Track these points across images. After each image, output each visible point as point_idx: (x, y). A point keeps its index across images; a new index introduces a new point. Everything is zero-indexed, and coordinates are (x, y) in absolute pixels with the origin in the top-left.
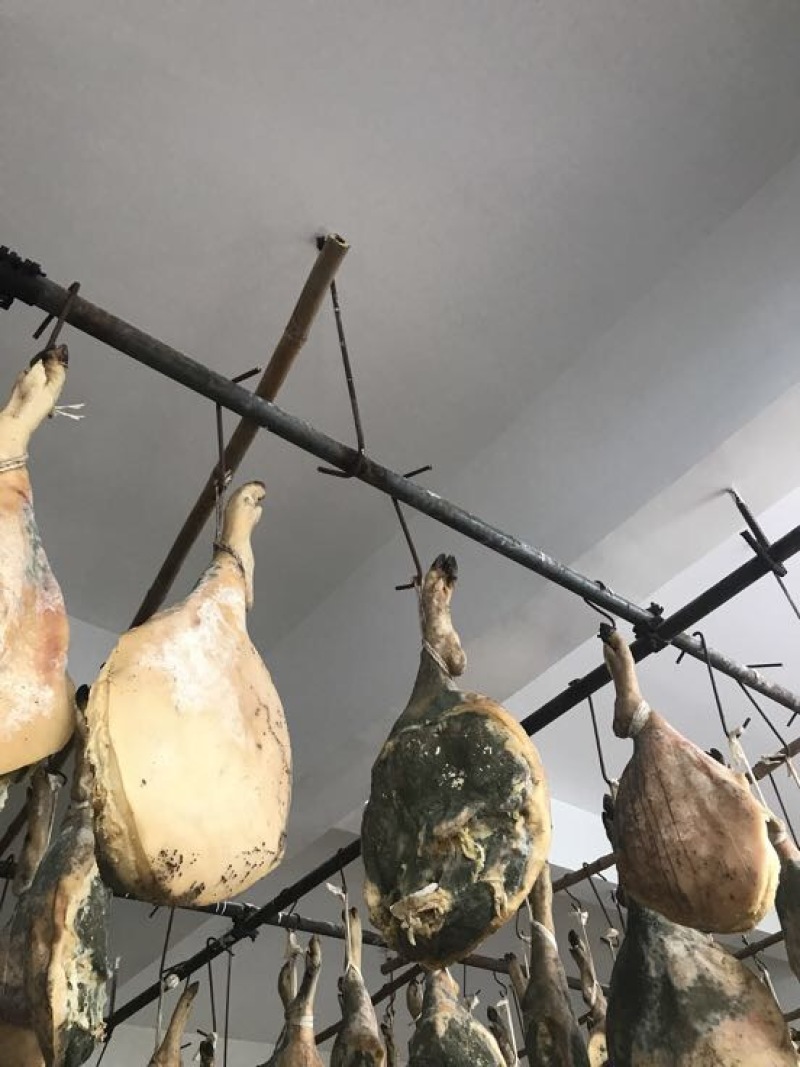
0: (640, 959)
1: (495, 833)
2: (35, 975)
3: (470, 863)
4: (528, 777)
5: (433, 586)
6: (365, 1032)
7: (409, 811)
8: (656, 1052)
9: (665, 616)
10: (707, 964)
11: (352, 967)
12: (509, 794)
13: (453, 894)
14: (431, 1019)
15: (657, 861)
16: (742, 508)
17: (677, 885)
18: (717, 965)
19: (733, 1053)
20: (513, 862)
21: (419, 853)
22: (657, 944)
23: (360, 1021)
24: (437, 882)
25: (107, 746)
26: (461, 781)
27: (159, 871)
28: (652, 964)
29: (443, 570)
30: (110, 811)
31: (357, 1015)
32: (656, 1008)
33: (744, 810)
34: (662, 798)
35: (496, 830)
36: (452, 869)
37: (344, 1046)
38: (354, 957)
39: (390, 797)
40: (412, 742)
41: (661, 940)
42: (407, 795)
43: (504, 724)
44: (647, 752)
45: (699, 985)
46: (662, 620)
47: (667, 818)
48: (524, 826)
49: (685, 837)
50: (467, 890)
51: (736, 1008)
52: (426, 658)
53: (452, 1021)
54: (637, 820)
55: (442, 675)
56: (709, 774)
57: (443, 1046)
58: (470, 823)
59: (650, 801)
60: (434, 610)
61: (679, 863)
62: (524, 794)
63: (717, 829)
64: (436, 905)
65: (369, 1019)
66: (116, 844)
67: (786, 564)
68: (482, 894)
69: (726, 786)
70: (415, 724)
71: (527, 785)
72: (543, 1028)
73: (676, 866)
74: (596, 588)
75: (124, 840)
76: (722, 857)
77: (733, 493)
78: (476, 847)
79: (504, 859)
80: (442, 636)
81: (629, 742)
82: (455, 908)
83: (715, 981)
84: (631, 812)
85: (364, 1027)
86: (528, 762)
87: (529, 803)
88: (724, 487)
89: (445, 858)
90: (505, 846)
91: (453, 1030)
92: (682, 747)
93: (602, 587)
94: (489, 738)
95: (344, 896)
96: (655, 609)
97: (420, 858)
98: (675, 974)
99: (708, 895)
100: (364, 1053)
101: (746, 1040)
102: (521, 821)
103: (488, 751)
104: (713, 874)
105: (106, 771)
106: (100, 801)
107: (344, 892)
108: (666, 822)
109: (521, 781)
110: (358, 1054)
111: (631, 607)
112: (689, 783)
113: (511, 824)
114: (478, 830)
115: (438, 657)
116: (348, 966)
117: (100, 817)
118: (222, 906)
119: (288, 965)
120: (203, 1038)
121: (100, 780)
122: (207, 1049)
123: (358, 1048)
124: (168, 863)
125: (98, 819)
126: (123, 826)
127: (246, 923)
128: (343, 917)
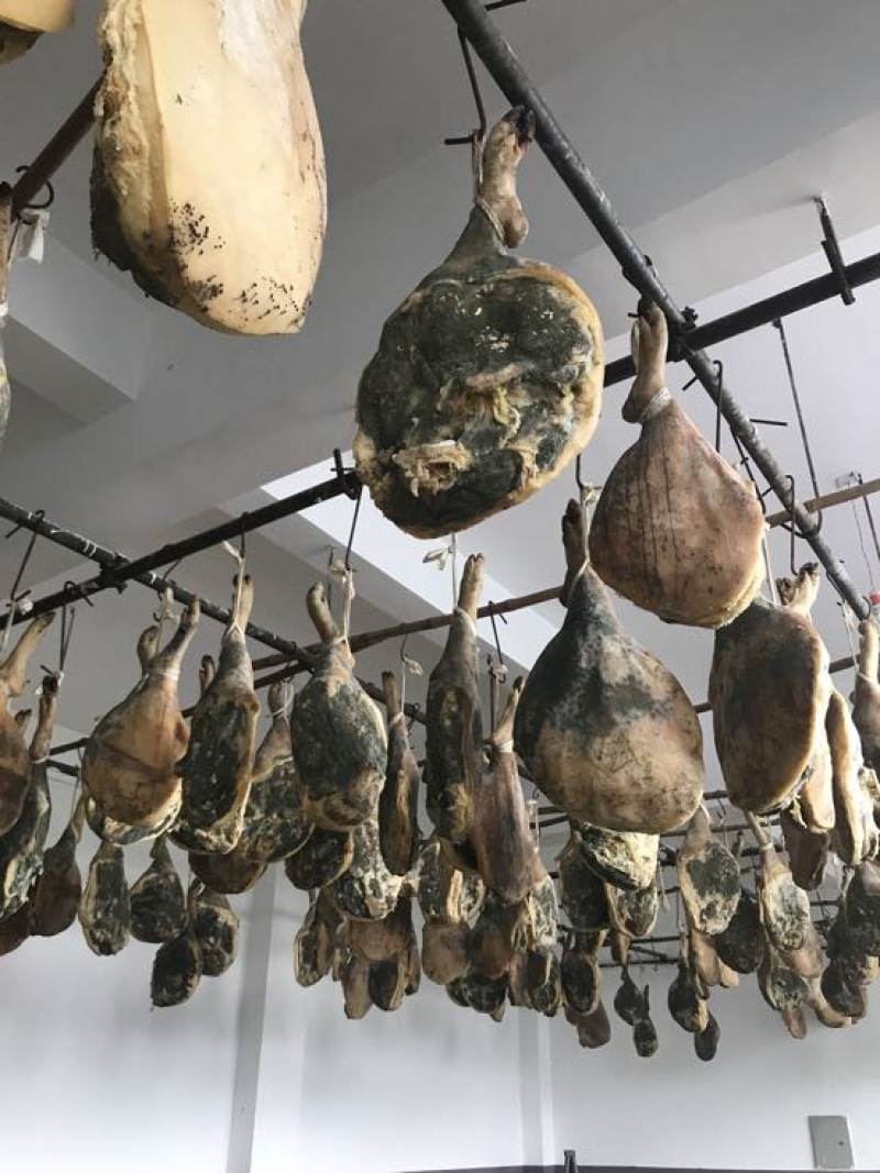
0: (575, 651)
1: (535, 404)
3: (499, 428)
4: (590, 353)
5: (502, 140)
6: (241, 686)
7: (431, 367)
8: (569, 732)
9: (699, 323)
10: (640, 668)
11: (236, 628)
12: (564, 363)
13: (473, 454)
14: (323, 679)
15: (641, 542)
16: (825, 221)
17: (655, 569)
18: (649, 671)
19: (645, 747)
20: (550, 436)
21: (439, 407)
22: (594, 640)
23: (238, 676)
24: (455, 439)
25: (135, 26)
26: (504, 345)
27: (179, 229)
28: (585, 655)
29: (518, 126)
30: (130, 111)
31: (236, 672)
32: (577, 694)
33: (748, 514)
34: (663, 484)
35: (537, 401)
36: (476, 430)
37: (216, 697)
38: (240, 620)
39: (407, 352)
40: (447, 296)
41: (600, 638)
42: (431, 350)
43: (571, 293)
44: (658, 437)
45: (628, 683)
46: (694, 326)
47: (663, 504)
48: (573, 403)
49: (676, 526)
50: (491, 454)
51: (657, 710)
52: (478, 217)
53: (344, 687)
54: (628, 501)
55: (495, 238)
56: (720, 472)
57: (331, 706)
58: (510, 385)
59: (648, 485)
60: (497, 166)
61: (664, 549)
62: (582, 368)
63: (713, 523)
64: (452, 460)
65: (245, 675)
66: (129, 165)
67: (856, 292)
68: (506, 463)
69: (736, 488)
70: (455, 278)
71: (587, 359)
72: (451, 696)
73: (659, 548)
74: (641, 261)
75: (141, 164)
76: (711, 551)
77: (822, 203)
78: (511, 412)
79: (540, 432)
80: (503, 198)
81: (637, 428)
82: (472, 469)
83: (644, 683)
84: (623, 491)
85: (241, 683)
86: (594, 339)
87: (583, 380)
88: (814, 193)
89: (469, 418)
90: (545, 420)
91: (343, 694)
92: (697, 441)
93: (649, 263)
94: (551, 304)
95: (240, 560)
96: (689, 314)
97: (438, 412)
98: (606, 669)
99: (686, 584)
100: (237, 704)
101: (660, 740)
102: (569, 397)
103: (548, 316)
104: (698, 566)
105: (132, 58)
106: (117, 93)
107: (242, 556)
108: (661, 508)
109: (583, 353)
110: (230, 706)
111: (668, 301)
112: (695, 476)
113: (557, 398)
114: (517, 396)
115: (494, 217)
116: (232, 628)
117: (113, 119)
118: (91, 547)
119: (153, 628)
120: (46, 674)
121: (121, 67)
122: (50, 684)
123: (231, 699)
124: (191, 226)
125: (108, 121)
126: (145, 143)
127: (115, 573)
128: (235, 582)
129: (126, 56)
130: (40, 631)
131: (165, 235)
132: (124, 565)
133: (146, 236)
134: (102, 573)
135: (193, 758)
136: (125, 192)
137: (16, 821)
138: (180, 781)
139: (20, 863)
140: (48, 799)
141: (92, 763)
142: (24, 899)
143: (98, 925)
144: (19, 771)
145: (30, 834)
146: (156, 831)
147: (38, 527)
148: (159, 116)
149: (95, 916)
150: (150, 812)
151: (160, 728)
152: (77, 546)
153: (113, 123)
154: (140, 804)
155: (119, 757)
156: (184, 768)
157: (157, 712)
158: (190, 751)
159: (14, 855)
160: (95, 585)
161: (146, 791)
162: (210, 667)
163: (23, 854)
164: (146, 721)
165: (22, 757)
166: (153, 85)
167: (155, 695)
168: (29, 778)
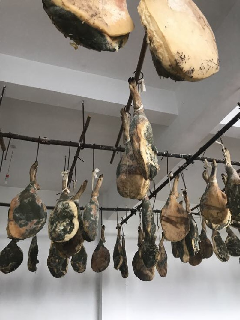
2: (136, 150)
6: (236, 179)
25: (149, 16)
27: (178, 59)
30: (156, 38)
31: (233, 175)
37: (230, 184)
38: (228, 161)
65: (236, 175)
75: (163, 48)
85: (236, 178)
95: (222, 144)
100: (237, 184)
106: (151, 35)
107: (222, 143)
110: (235, 185)
116: (227, 164)
117: (152, 42)
118: (182, 155)
119: (205, 171)
120: (183, 191)
121: (150, 28)
122: (185, 193)
123: (235, 183)
124: (180, 57)
125: (152, 43)
126: (162, 43)
127: (190, 160)
128: (223, 150)
129: (150, 25)
130: (177, 180)
131: (175, 63)
132: (191, 157)
133: (170, 66)
134: (187, 161)
135: (230, 202)
136: (161, 58)
137: (189, 230)
138: (229, 209)
139: (194, 240)
140: (195, 222)
141: (203, 210)
142: (199, 249)
143: (220, 253)
144: (186, 216)
145: (194, 232)
146: (227, 225)
147: (167, 155)
148: (162, 34)
149: (218, 251)
150: (223, 220)
151: (218, 196)
152: (178, 156)
153: (153, 43)
154: (220, 218)
155: (209, 207)
156: (229, 205)
157: (215, 192)
158: (228, 200)
159: (192, 238)
160: (186, 165)
161: (220, 214)
162: (224, 176)
163: (194, 238)
164: (213, 195)
165: (185, 213)
166: (158, 28)
167: (213, 188)
168: (189, 218)
